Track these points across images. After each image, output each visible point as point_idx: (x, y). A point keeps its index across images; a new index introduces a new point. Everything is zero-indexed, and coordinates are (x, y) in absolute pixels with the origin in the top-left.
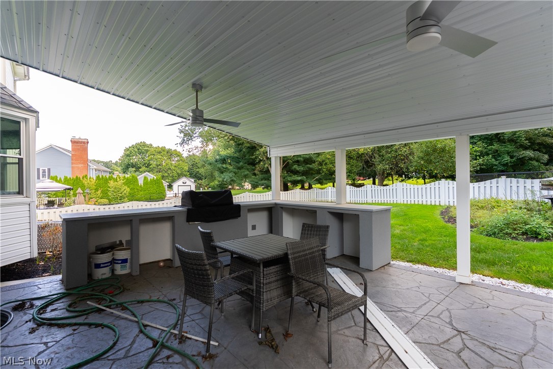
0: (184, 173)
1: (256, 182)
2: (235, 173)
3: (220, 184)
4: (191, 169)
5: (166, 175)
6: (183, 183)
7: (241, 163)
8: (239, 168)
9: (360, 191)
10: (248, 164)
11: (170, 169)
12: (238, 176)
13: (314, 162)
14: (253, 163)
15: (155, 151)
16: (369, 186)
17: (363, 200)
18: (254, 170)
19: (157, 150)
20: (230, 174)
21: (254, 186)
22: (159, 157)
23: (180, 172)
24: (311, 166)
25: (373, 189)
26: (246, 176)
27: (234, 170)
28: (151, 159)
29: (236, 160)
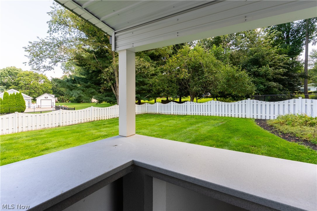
0: (49, 91)
1: (101, 98)
2: (83, 91)
3: (76, 99)
4: (56, 88)
5: (33, 91)
6: (45, 98)
7: (89, 83)
8: (88, 87)
9: (182, 106)
10: (95, 84)
11: (36, 87)
12: (85, 93)
13: (146, 85)
14: (98, 83)
15: (24, 74)
16: (189, 103)
17: (184, 113)
18: (100, 89)
19: (25, 73)
20: (79, 91)
21: (100, 101)
22: (27, 78)
23: (45, 90)
24: (144, 87)
25: (192, 105)
26: (93, 94)
27: (82, 88)
28: (21, 80)
29: (85, 81)
